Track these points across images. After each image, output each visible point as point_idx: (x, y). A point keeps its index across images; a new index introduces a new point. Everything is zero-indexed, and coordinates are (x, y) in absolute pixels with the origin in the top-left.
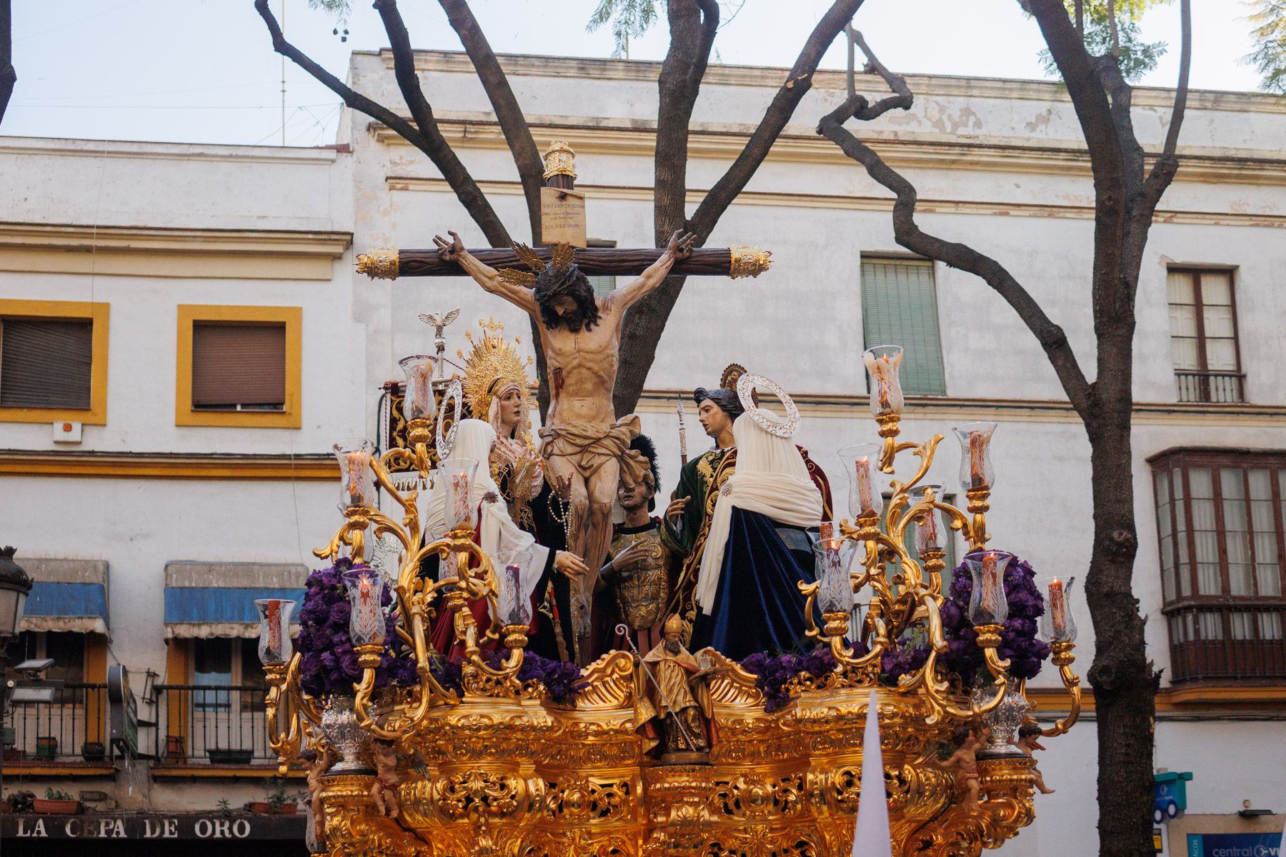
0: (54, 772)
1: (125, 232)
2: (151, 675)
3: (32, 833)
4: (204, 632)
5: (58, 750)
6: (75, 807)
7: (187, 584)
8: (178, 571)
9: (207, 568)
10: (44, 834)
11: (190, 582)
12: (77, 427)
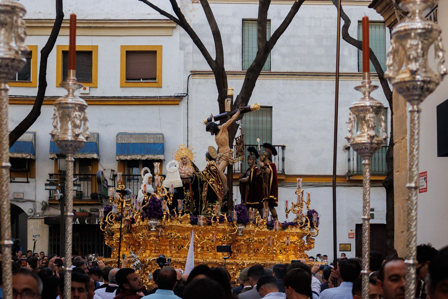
0: (82, 203)
1: (103, 21)
2: (113, 171)
3: (75, 222)
4: (129, 158)
5: (83, 195)
6: (88, 214)
7: (123, 142)
8: (121, 137)
9: (130, 136)
10: (78, 223)
11: (125, 141)
12: (88, 88)
